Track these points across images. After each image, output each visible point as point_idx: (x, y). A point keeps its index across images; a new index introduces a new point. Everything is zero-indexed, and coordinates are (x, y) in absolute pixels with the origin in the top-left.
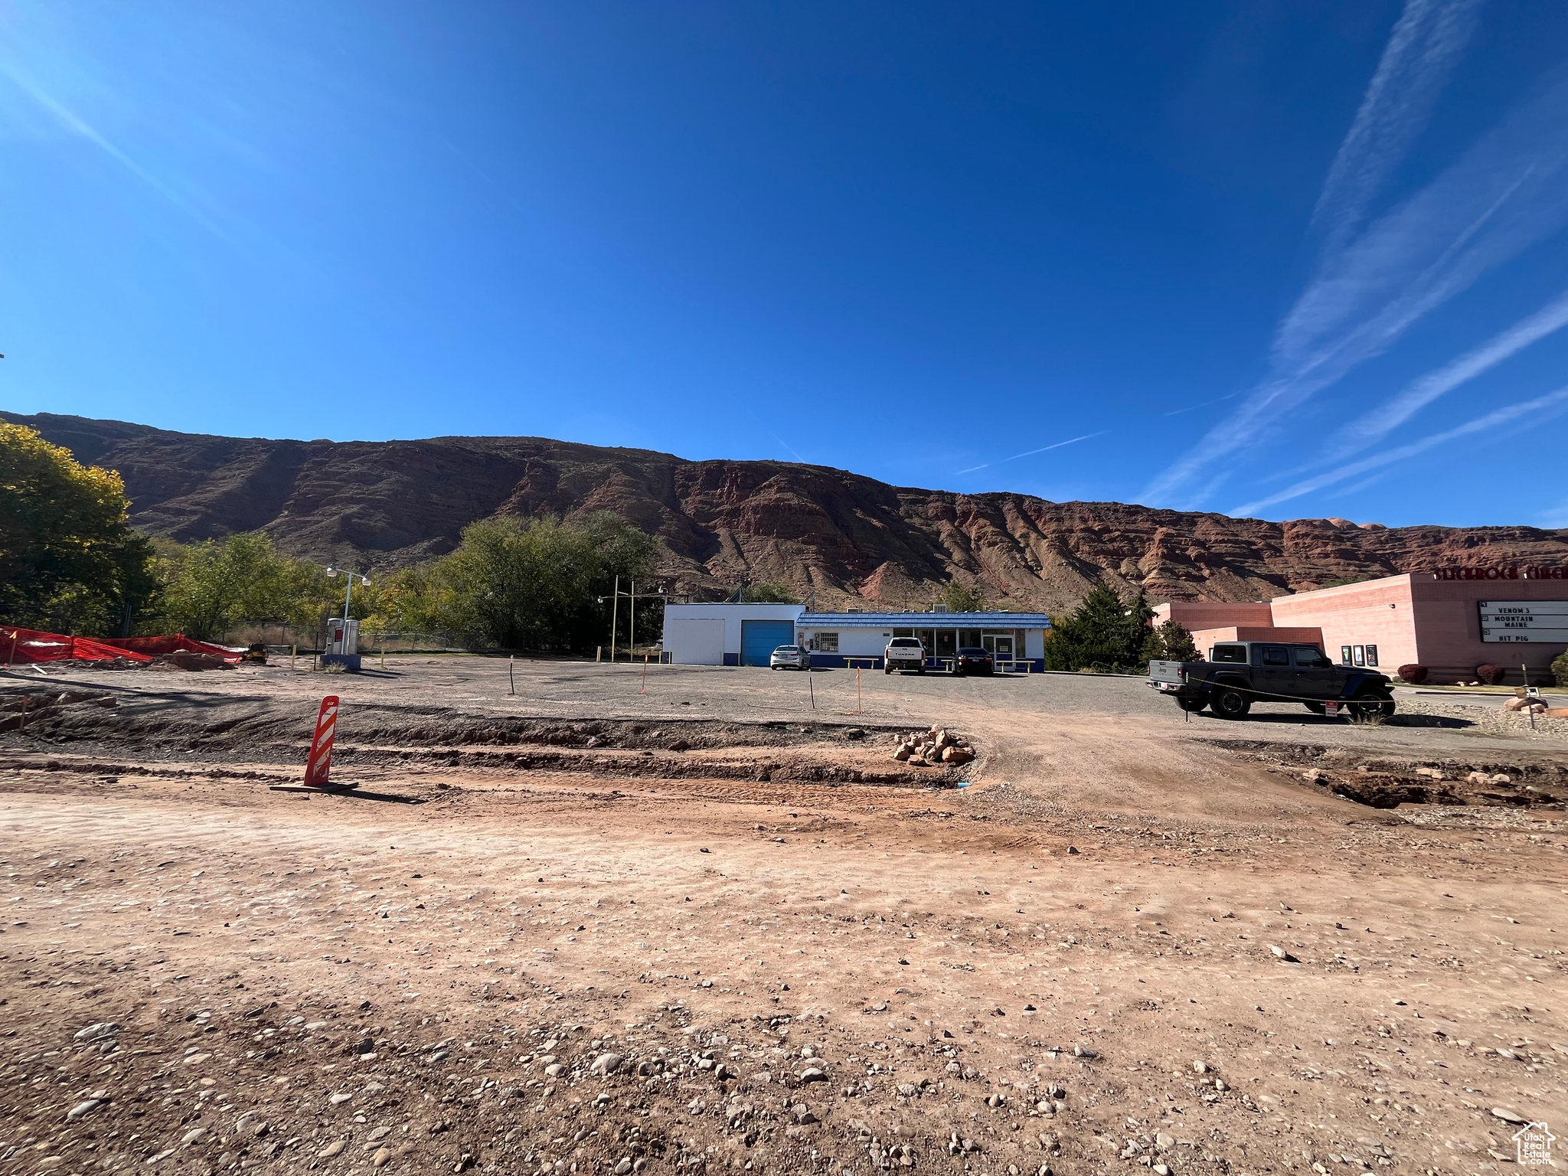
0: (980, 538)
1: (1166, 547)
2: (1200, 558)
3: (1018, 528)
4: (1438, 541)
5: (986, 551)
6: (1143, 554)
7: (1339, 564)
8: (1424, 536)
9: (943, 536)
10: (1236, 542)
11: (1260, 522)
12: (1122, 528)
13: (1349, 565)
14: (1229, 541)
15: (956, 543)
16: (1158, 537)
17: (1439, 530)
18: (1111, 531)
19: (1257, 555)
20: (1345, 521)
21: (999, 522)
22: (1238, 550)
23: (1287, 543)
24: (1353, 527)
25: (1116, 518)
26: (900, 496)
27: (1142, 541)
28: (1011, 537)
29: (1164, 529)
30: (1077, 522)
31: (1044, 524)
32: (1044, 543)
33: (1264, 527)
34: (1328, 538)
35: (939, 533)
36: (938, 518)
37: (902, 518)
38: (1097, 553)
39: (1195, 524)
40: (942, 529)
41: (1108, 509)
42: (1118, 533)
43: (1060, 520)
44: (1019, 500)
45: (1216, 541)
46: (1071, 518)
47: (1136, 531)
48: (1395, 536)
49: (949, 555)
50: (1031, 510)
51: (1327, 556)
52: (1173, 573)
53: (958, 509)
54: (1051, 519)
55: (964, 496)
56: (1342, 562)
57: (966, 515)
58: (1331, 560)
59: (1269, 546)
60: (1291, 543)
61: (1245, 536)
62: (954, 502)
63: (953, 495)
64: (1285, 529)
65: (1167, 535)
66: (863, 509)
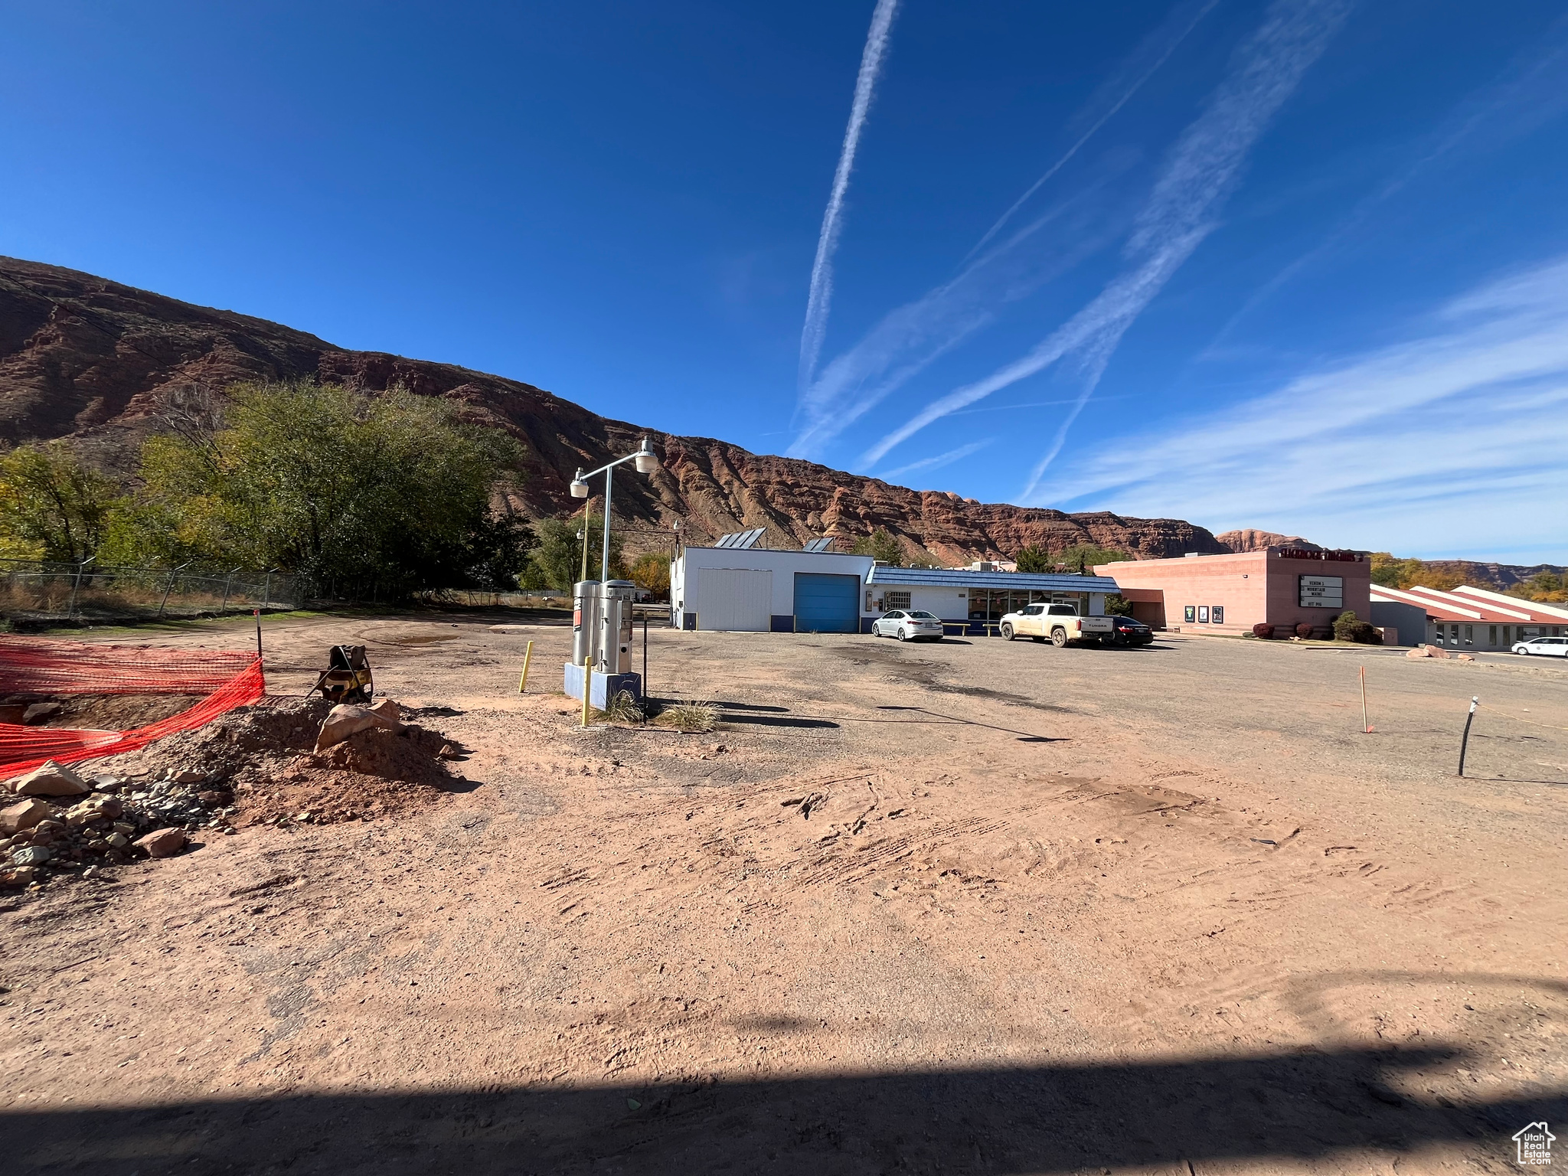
0: (687, 481)
1: (843, 504)
2: (866, 515)
3: (723, 475)
4: (1010, 516)
5: (693, 495)
6: (824, 509)
7: (955, 529)
8: (1003, 512)
10: (891, 505)
11: (908, 490)
12: (809, 484)
13: (961, 530)
14: (886, 504)
15: (665, 483)
16: (837, 495)
17: (1011, 508)
18: (800, 486)
19: (903, 517)
20: (956, 495)
21: (706, 467)
22: (892, 512)
23: (924, 509)
24: (960, 500)
25: (805, 475)
26: (607, 428)
27: (825, 498)
28: (716, 483)
29: (841, 489)
30: (774, 474)
31: (746, 474)
32: (746, 492)
33: (910, 494)
34: (950, 508)
38: (789, 505)
39: (862, 486)
41: (799, 466)
42: (806, 489)
43: (759, 471)
44: (724, 447)
45: (878, 503)
46: (769, 470)
47: (821, 489)
48: (987, 510)
49: (658, 495)
50: (735, 459)
51: (948, 522)
52: (847, 528)
53: (668, 450)
54: (752, 469)
55: (673, 437)
56: (958, 527)
57: (675, 456)
58: (951, 525)
59: (913, 511)
61: (897, 501)
62: (663, 442)
63: (663, 435)
64: (923, 497)
65: (844, 494)
66: (568, 438)
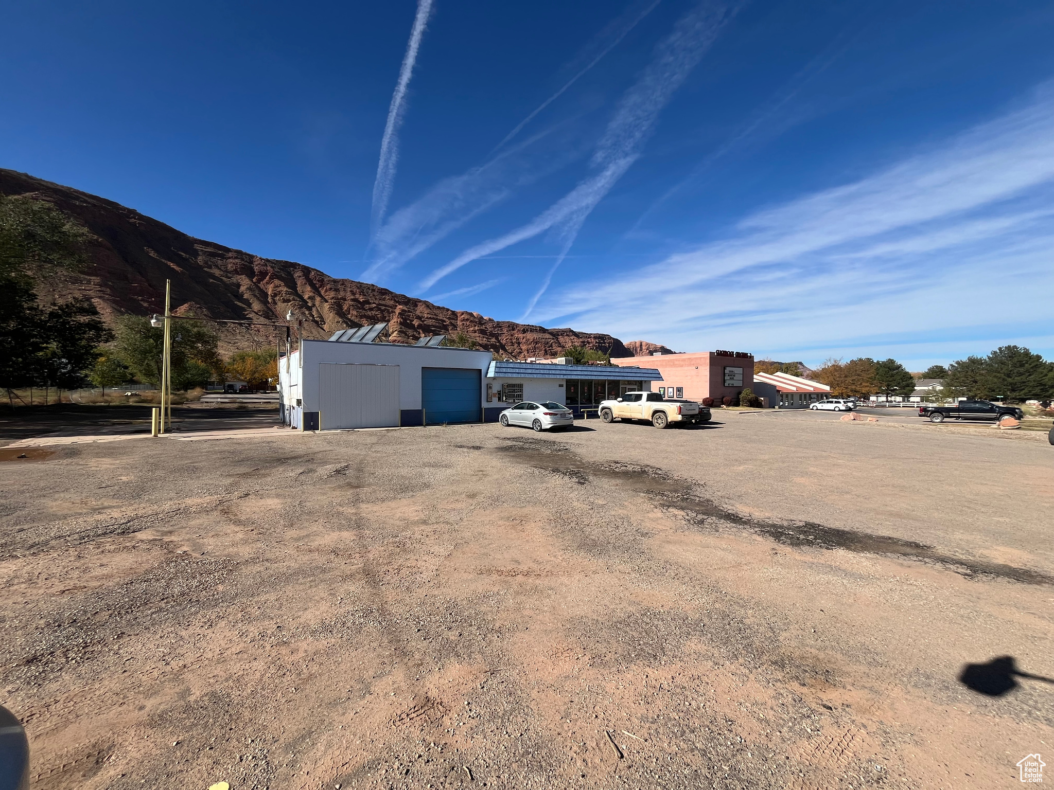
0: (275, 295)
1: (402, 318)
2: (420, 326)
3: (307, 293)
4: (513, 330)
5: (280, 306)
6: (389, 321)
7: (480, 337)
8: (508, 326)
9: (242, 289)
10: (436, 319)
11: (448, 310)
12: (377, 302)
13: (484, 337)
14: (433, 318)
15: (255, 296)
16: (397, 311)
17: (514, 324)
18: (370, 303)
20: (479, 314)
21: (291, 284)
22: (437, 324)
23: (459, 323)
24: (482, 318)
25: (374, 295)
26: (197, 247)
27: (389, 313)
28: (301, 297)
29: (401, 307)
30: (349, 294)
31: (326, 291)
32: (326, 306)
33: (450, 312)
34: (476, 322)
35: (239, 286)
36: (236, 272)
37: (201, 267)
38: (361, 317)
39: (416, 306)
40: (242, 283)
41: (369, 288)
42: (374, 305)
43: (337, 290)
44: (306, 271)
45: (427, 318)
46: (345, 290)
47: (385, 306)
48: (499, 325)
49: (249, 305)
50: (317, 280)
51: (475, 332)
52: (406, 334)
53: (256, 269)
54: (331, 289)
55: (261, 258)
56: (481, 335)
57: (263, 275)
58: (477, 334)
59: (452, 324)
60: (461, 323)
61: (441, 317)
62: (252, 262)
63: (251, 257)
64: (459, 315)
65: (403, 310)
66: (156, 251)
